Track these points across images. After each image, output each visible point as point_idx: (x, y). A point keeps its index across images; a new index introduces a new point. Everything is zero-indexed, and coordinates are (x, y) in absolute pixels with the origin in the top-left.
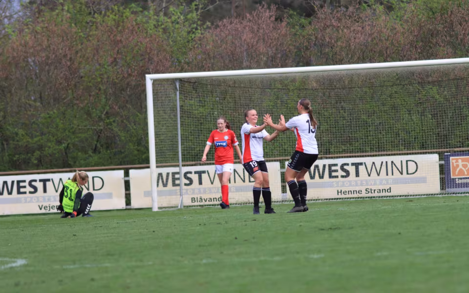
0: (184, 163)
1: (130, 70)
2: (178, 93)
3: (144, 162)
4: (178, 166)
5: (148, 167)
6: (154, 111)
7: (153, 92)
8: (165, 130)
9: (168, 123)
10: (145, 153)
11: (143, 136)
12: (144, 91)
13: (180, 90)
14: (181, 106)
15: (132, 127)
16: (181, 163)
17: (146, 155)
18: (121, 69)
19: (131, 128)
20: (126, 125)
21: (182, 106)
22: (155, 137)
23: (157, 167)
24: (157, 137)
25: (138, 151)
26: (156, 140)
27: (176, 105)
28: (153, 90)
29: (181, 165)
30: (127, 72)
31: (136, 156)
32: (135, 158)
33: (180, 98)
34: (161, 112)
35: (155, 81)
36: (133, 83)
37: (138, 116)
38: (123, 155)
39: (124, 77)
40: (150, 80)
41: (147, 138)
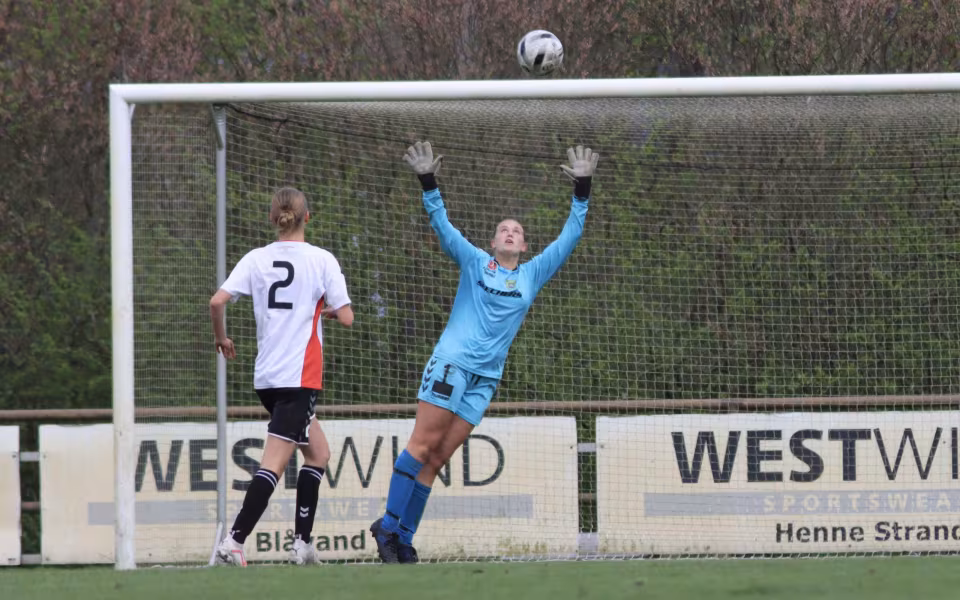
0: (235, 409)
1: (51, 75)
2: (222, 155)
3: (94, 403)
4: (212, 418)
5: (108, 419)
6: (136, 224)
7: (134, 159)
8: (172, 294)
9: (183, 271)
10: (99, 372)
11: (92, 313)
12: (102, 153)
13: (228, 147)
14: (232, 213)
15: (56, 278)
16: (223, 408)
17: (100, 378)
18: (19, 71)
19: (51, 281)
20: (34, 271)
21: (235, 211)
22: (136, 318)
23: (138, 419)
24: (144, 318)
25: (74, 363)
26: (136, 327)
27: (212, 208)
28: (134, 150)
29: (222, 415)
30: (43, 81)
31: (64, 382)
32: (63, 389)
33: (228, 183)
34: (160, 229)
35: (142, 110)
36: (64, 124)
37: (79, 240)
38: (18, 376)
39: (29, 97)
40: (124, 106)
41: (106, 320)
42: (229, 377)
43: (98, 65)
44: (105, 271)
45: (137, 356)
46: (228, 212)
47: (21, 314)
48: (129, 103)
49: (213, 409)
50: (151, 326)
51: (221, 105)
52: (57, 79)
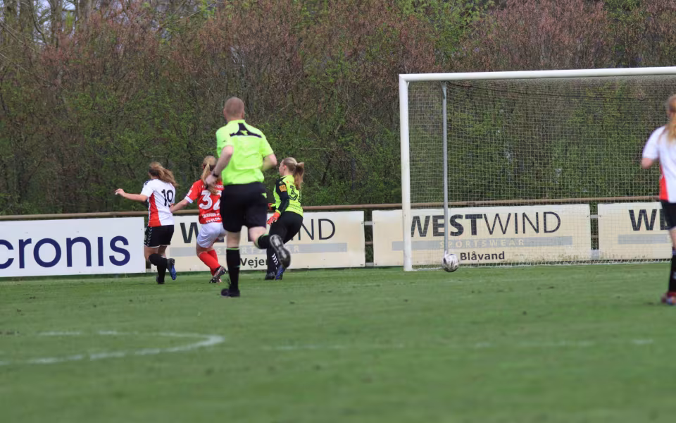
0: (451, 203)
1: (376, 67)
2: (445, 101)
3: (393, 201)
4: (442, 207)
5: (400, 208)
6: (410, 126)
7: (409, 100)
8: (425, 155)
9: (429, 145)
10: (395, 186)
11: (393, 163)
12: (396, 98)
13: (447, 98)
14: (449, 121)
15: (378, 149)
16: (446, 202)
17: (396, 189)
18: (362, 65)
19: (376, 150)
20: (369, 146)
21: (450, 120)
22: (410, 165)
23: (412, 207)
24: (414, 165)
25: (385, 183)
26: (411, 168)
27: (441, 119)
28: (409, 97)
29: (446, 206)
30: (373, 70)
31: (382, 191)
32: (381, 194)
33: (447, 109)
34: (420, 128)
35: (412, 84)
36: (381, 86)
37: (387, 133)
38: (363, 189)
39: (367, 76)
40: (405, 83)
41: (398, 166)
42: (448, 187)
43: (394, 62)
44: (398, 145)
45: (411, 180)
46: (447, 121)
47: (364, 164)
48: (407, 82)
49: (442, 203)
50: (417, 168)
51: (444, 81)
52: (378, 68)
